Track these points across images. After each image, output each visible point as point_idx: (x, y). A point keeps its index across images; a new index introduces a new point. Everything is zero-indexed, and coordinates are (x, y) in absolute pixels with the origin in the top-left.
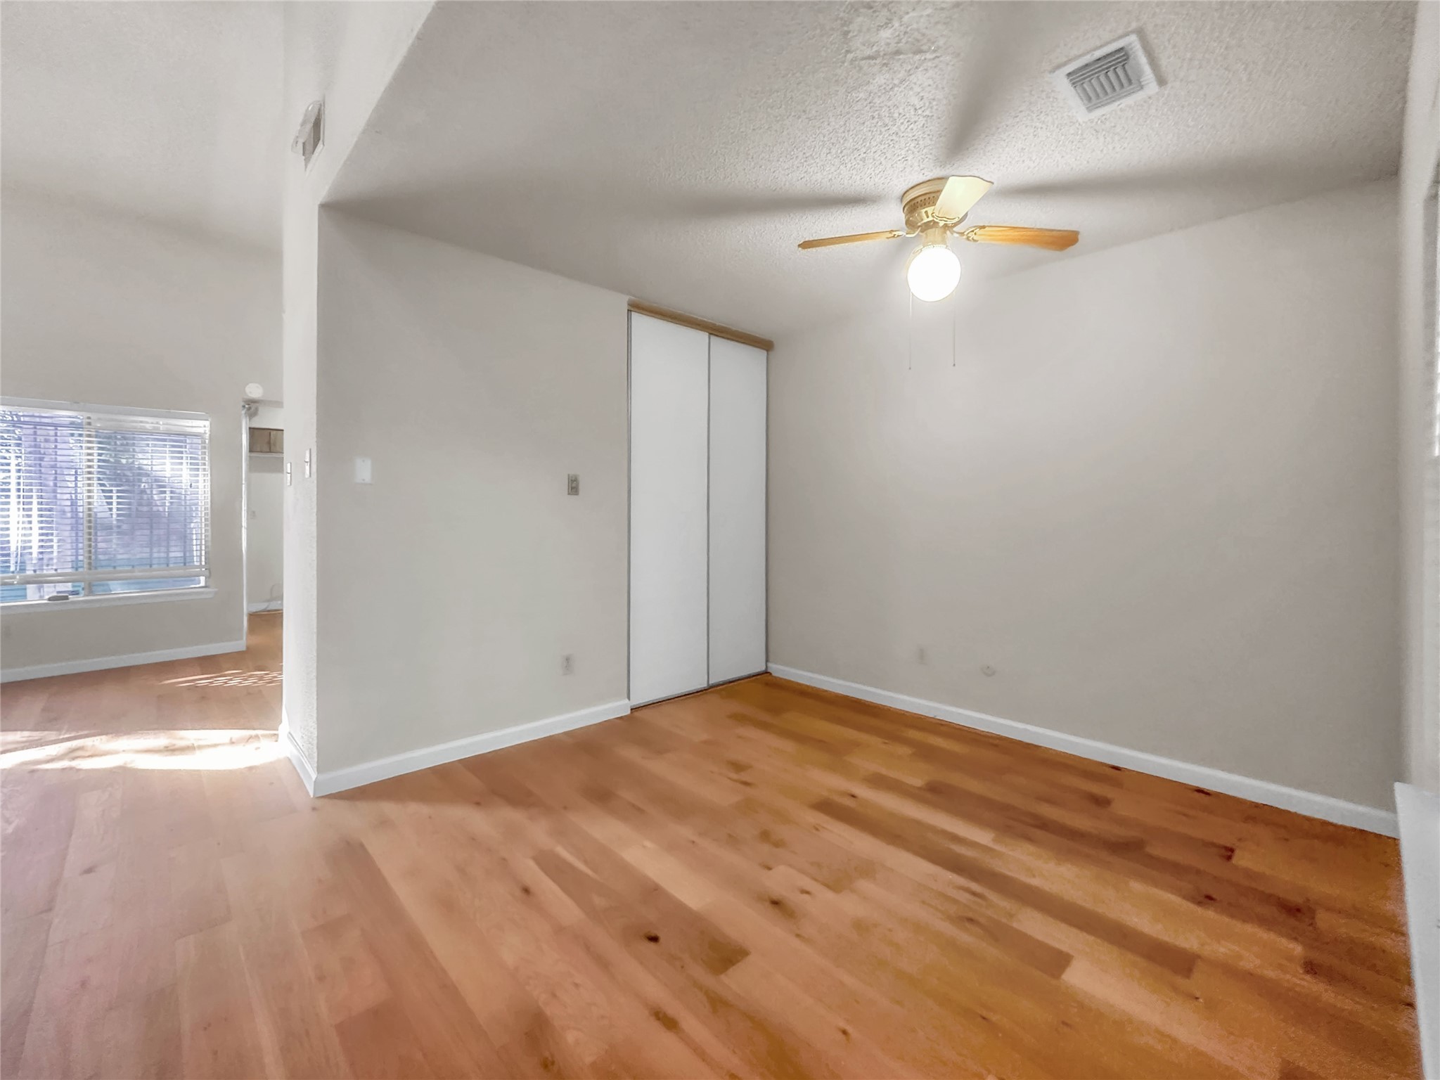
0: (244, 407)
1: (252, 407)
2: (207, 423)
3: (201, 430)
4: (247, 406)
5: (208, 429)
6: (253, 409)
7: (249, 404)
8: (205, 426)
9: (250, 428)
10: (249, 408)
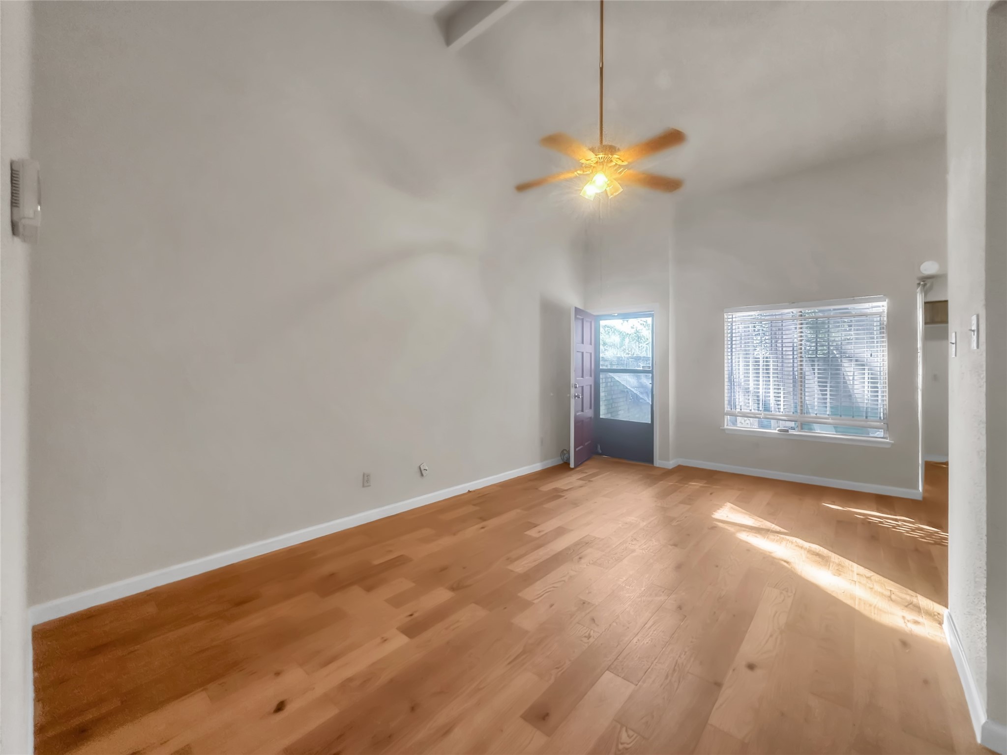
0: (919, 284)
1: (927, 282)
2: (885, 303)
3: (880, 310)
4: (922, 283)
5: (886, 309)
6: (928, 285)
7: (923, 281)
8: (883, 306)
9: (926, 303)
10: (925, 285)
